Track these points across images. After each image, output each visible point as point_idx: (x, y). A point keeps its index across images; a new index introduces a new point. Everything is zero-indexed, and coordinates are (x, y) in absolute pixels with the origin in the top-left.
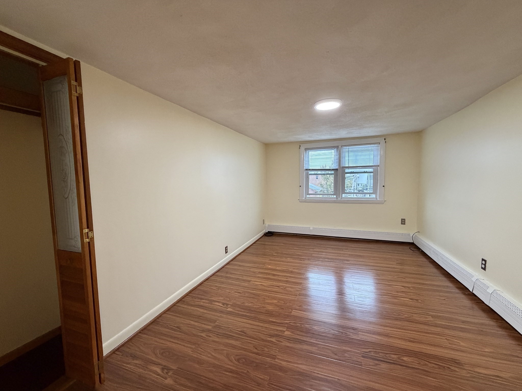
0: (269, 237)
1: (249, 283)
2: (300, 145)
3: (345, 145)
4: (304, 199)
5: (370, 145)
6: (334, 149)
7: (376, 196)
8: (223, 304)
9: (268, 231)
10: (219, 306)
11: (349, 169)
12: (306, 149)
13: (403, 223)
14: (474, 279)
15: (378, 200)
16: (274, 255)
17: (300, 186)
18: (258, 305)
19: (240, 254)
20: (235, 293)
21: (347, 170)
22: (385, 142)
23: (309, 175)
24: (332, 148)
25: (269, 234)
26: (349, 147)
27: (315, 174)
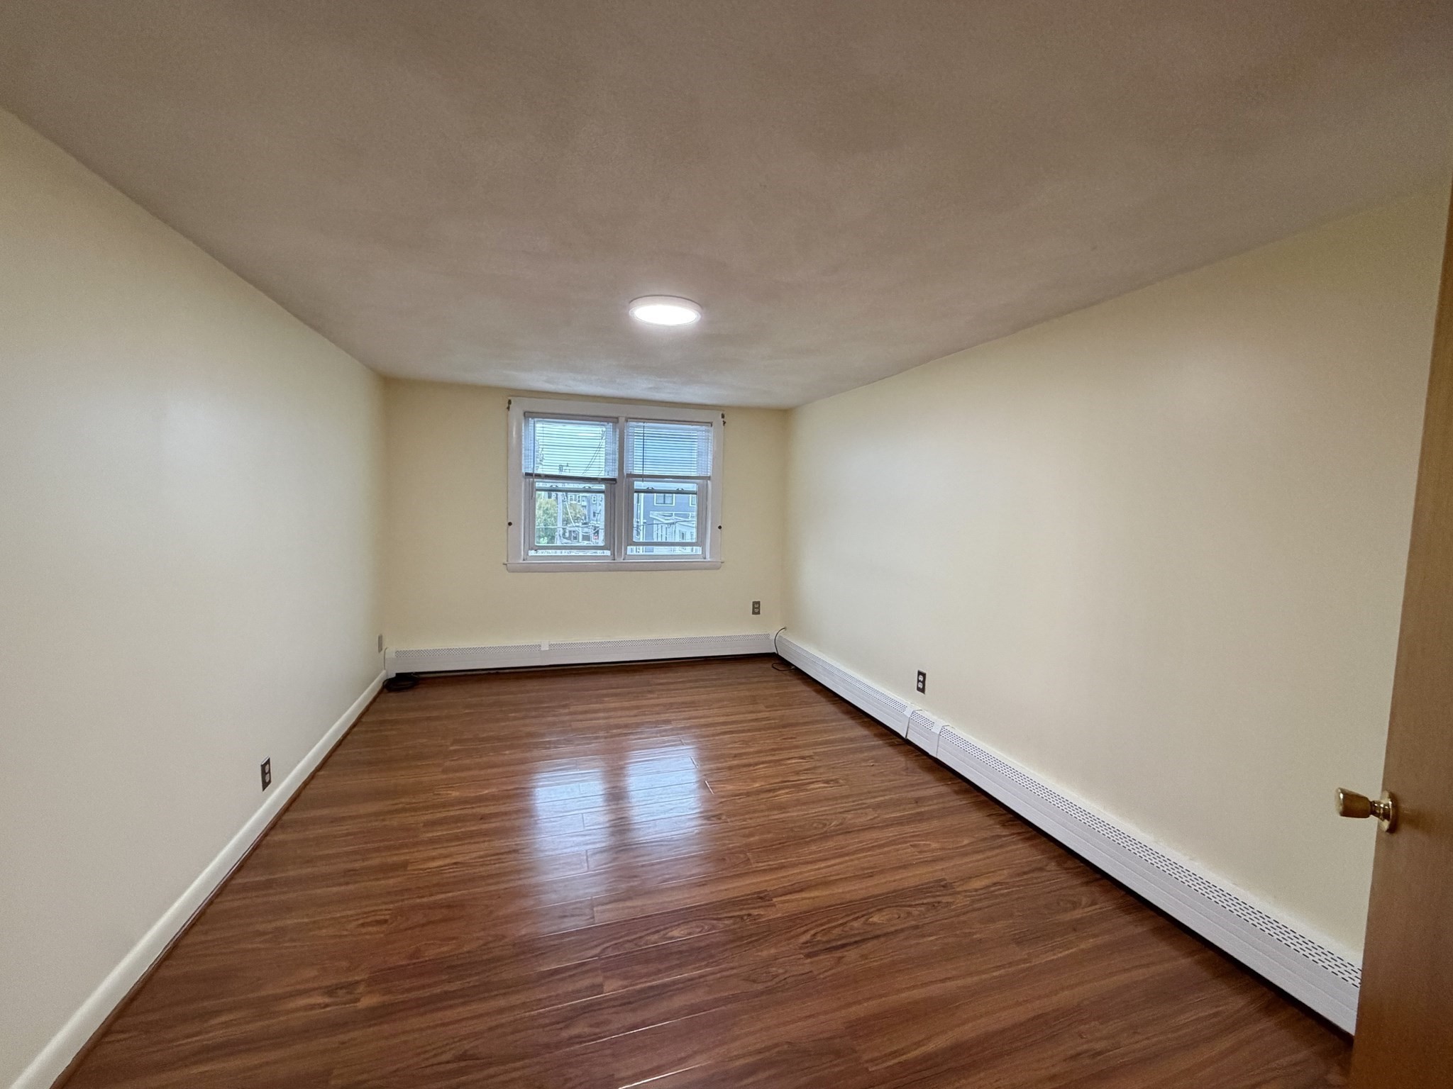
0: (409, 694)
1: (404, 875)
2: (510, 398)
3: (636, 419)
4: (521, 561)
5: (692, 425)
6: (606, 423)
7: (704, 551)
8: (330, 991)
9: (397, 674)
10: (312, 1007)
11: (646, 481)
12: (528, 415)
13: (756, 610)
14: (908, 713)
15: (709, 560)
16: (455, 751)
17: (510, 524)
18: (478, 938)
19: (313, 776)
20: (364, 930)
21: (639, 485)
22: (722, 423)
23: (537, 490)
24: (601, 421)
25: (401, 684)
26: (645, 424)
27: (551, 488)
